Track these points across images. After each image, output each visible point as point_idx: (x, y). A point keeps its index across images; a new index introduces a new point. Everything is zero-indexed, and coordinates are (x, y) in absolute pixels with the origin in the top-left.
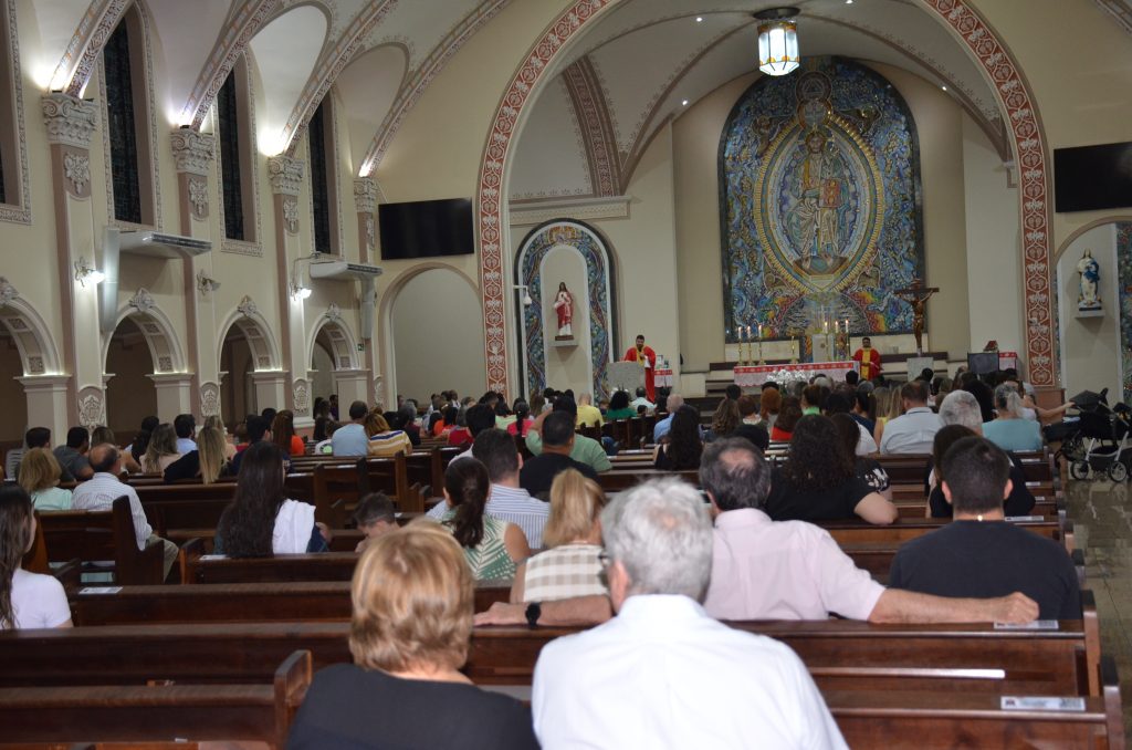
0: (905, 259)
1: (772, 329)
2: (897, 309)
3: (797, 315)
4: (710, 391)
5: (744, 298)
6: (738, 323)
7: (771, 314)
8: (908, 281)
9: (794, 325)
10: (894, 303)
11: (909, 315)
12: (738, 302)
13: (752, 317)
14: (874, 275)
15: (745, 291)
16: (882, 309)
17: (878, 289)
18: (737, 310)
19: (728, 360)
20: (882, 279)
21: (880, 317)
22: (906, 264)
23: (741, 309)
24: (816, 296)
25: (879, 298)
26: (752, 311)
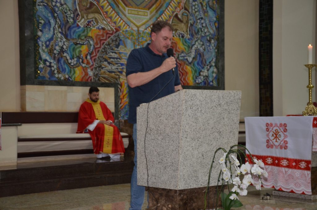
0: (210, 8)
1: (85, 69)
2: (202, 62)
3: (113, 55)
4: (20, 155)
5: (52, 21)
6: (45, 56)
7: (84, 48)
8: (212, 32)
9: (109, 67)
10: (200, 55)
11: (211, 70)
12: (44, 26)
13: (62, 50)
14: (185, 21)
15: (53, 12)
16: (190, 59)
17: (187, 36)
18: (44, 37)
19: (30, 108)
20: (192, 25)
21: (189, 68)
22: (211, 13)
23: (49, 36)
24: (132, 34)
25: (189, 47)
26: (61, 42)
